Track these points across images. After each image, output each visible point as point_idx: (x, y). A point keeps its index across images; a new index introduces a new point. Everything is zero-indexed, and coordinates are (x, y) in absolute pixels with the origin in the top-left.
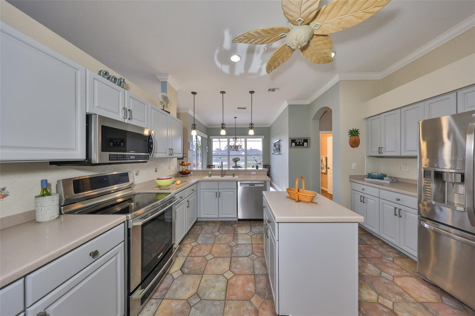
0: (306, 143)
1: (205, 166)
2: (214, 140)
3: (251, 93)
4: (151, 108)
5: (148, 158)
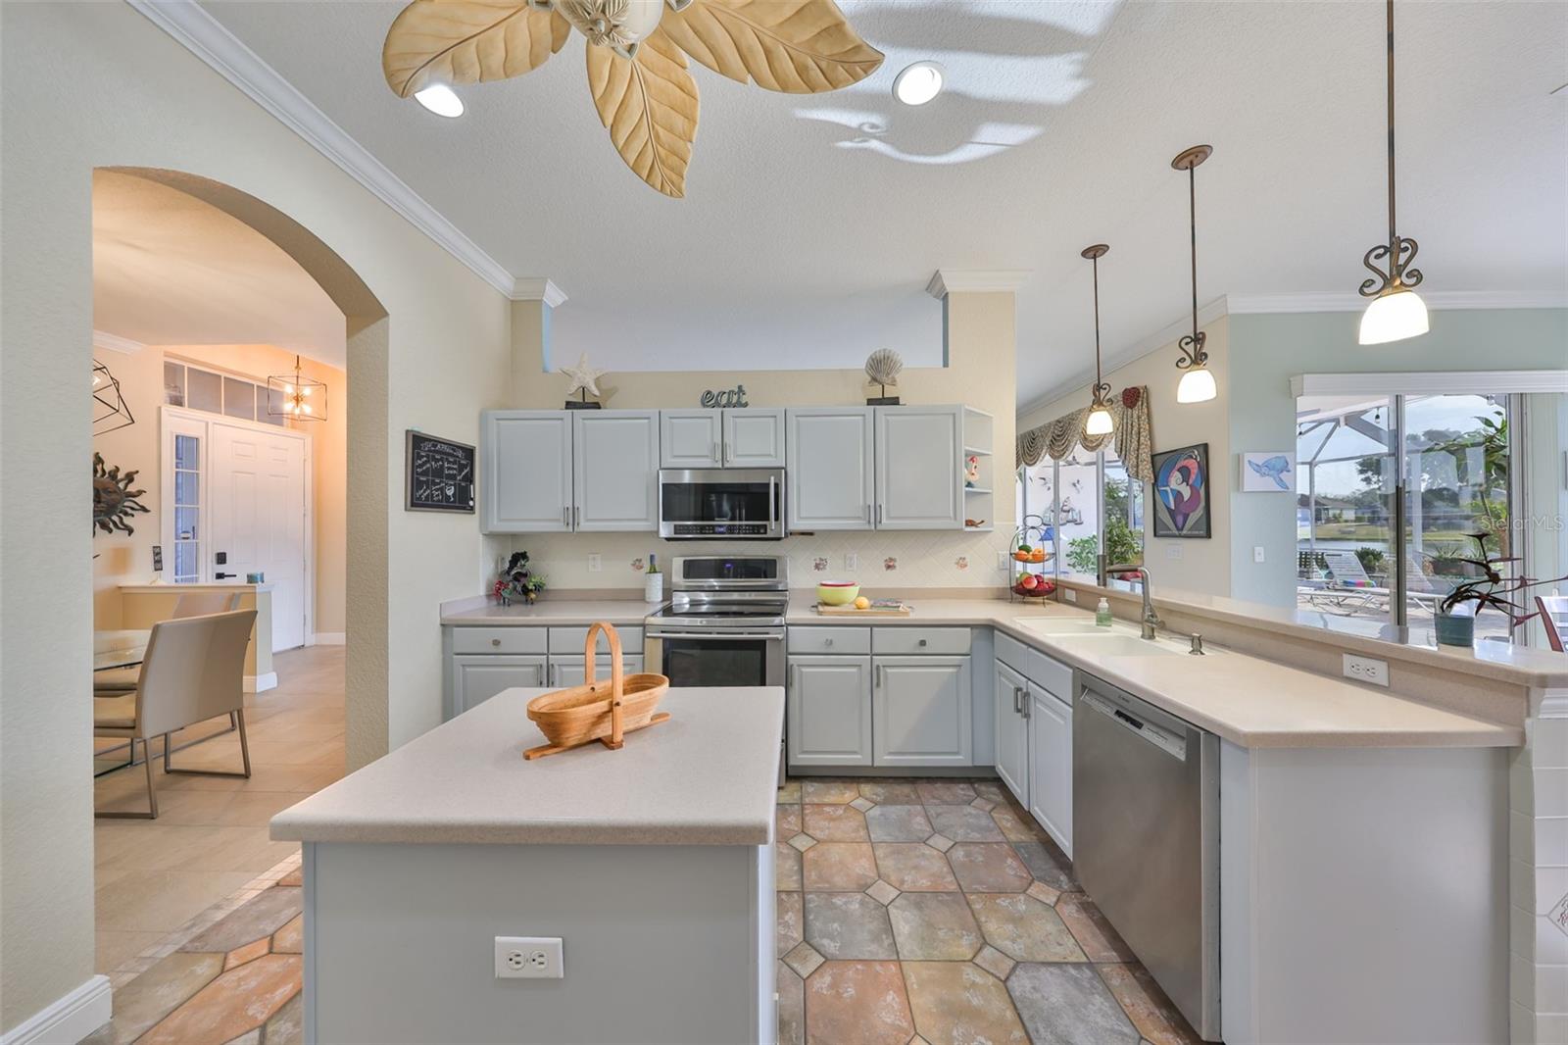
4: (794, 418)
5: (765, 533)
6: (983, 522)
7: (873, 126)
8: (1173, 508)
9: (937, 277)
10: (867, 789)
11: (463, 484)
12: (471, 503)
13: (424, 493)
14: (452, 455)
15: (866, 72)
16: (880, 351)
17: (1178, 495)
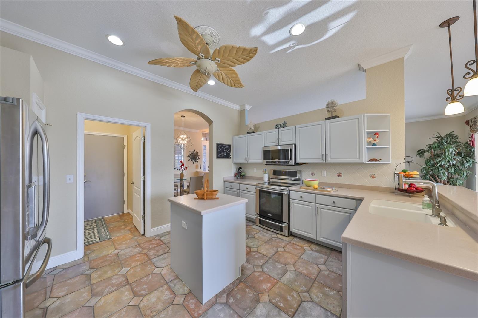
4: (298, 128)
5: (288, 163)
6: (381, 159)
7: (293, 44)
9: (359, 66)
10: (313, 246)
11: (228, 153)
12: (230, 157)
13: (220, 155)
14: (226, 147)
16: (330, 101)
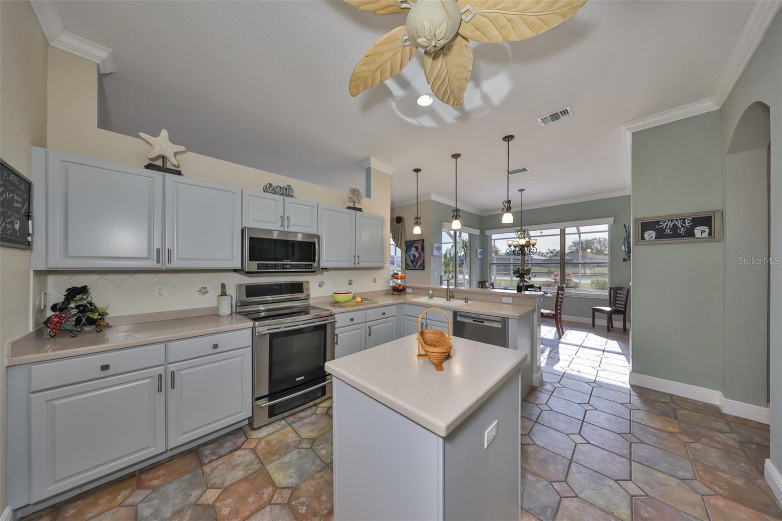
0: (707, 229)
1: (475, 282)
2: (494, 237)
3: (507, 139)
4: (322, 209)
5: (310, 269)
8: (412, 259)
9: (368, 159)
11: (24, 218)
12: (29, 239)
14: (18, 187)
15: (453, 104)
17: (414, 256)
